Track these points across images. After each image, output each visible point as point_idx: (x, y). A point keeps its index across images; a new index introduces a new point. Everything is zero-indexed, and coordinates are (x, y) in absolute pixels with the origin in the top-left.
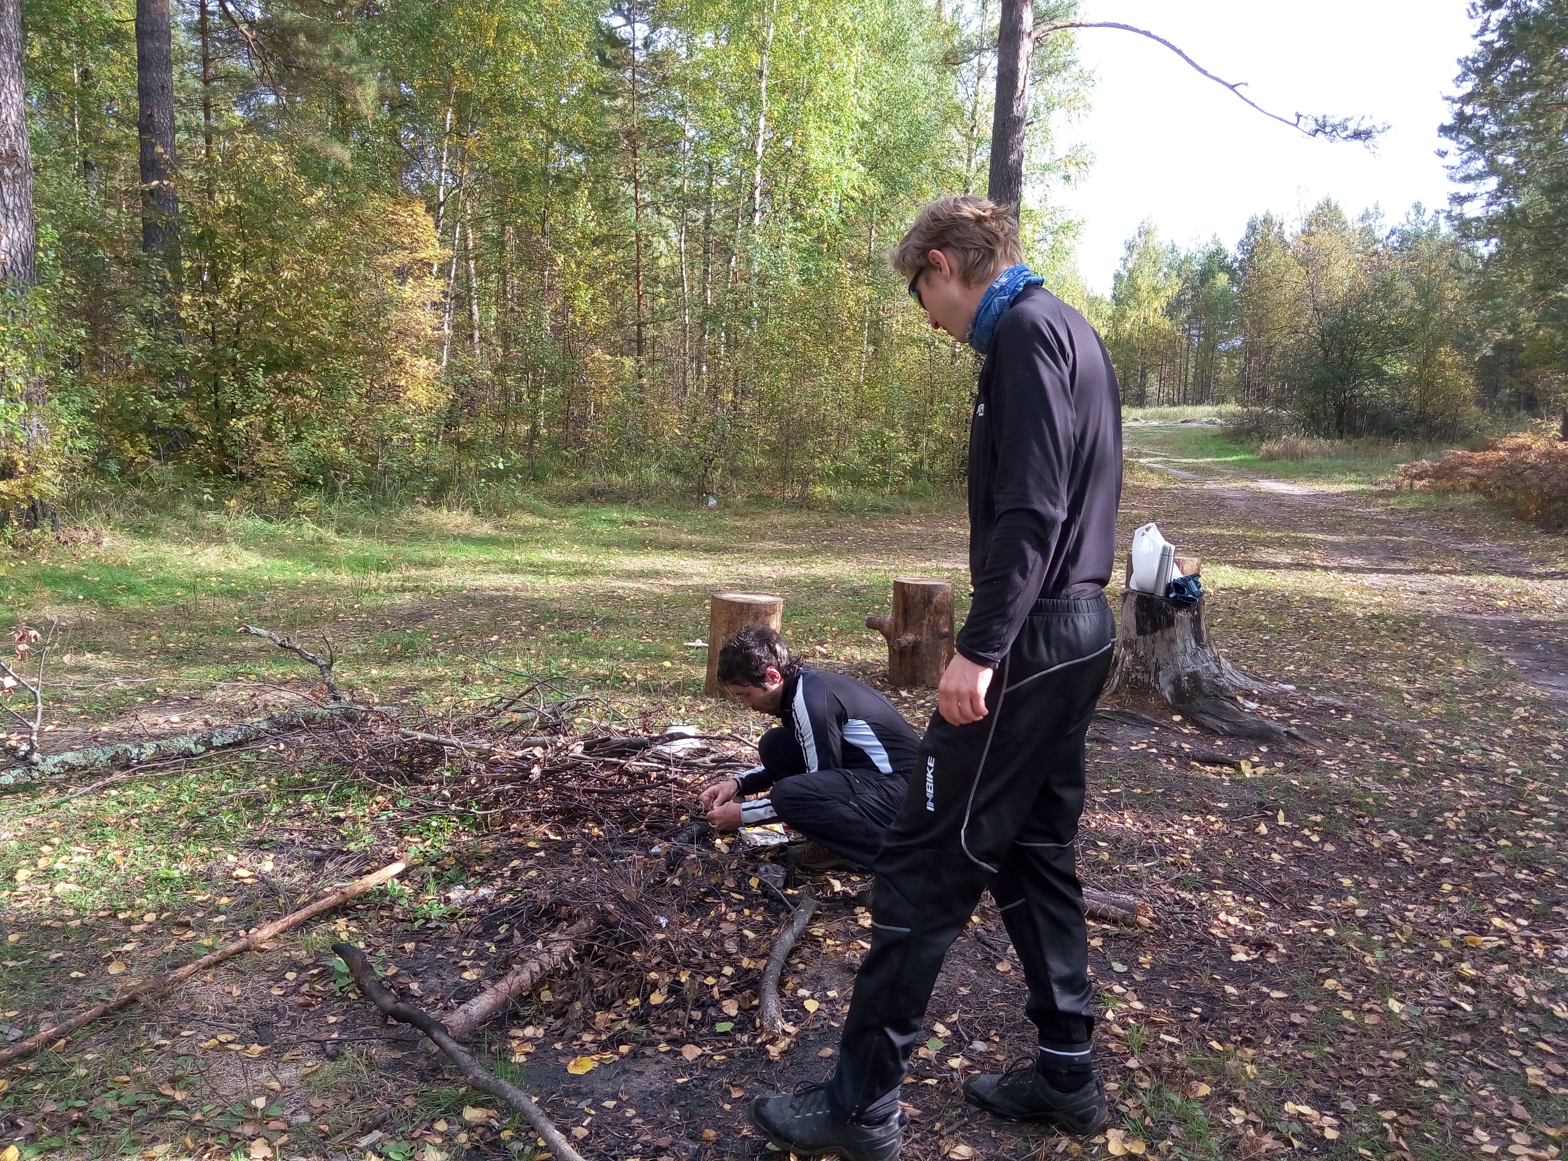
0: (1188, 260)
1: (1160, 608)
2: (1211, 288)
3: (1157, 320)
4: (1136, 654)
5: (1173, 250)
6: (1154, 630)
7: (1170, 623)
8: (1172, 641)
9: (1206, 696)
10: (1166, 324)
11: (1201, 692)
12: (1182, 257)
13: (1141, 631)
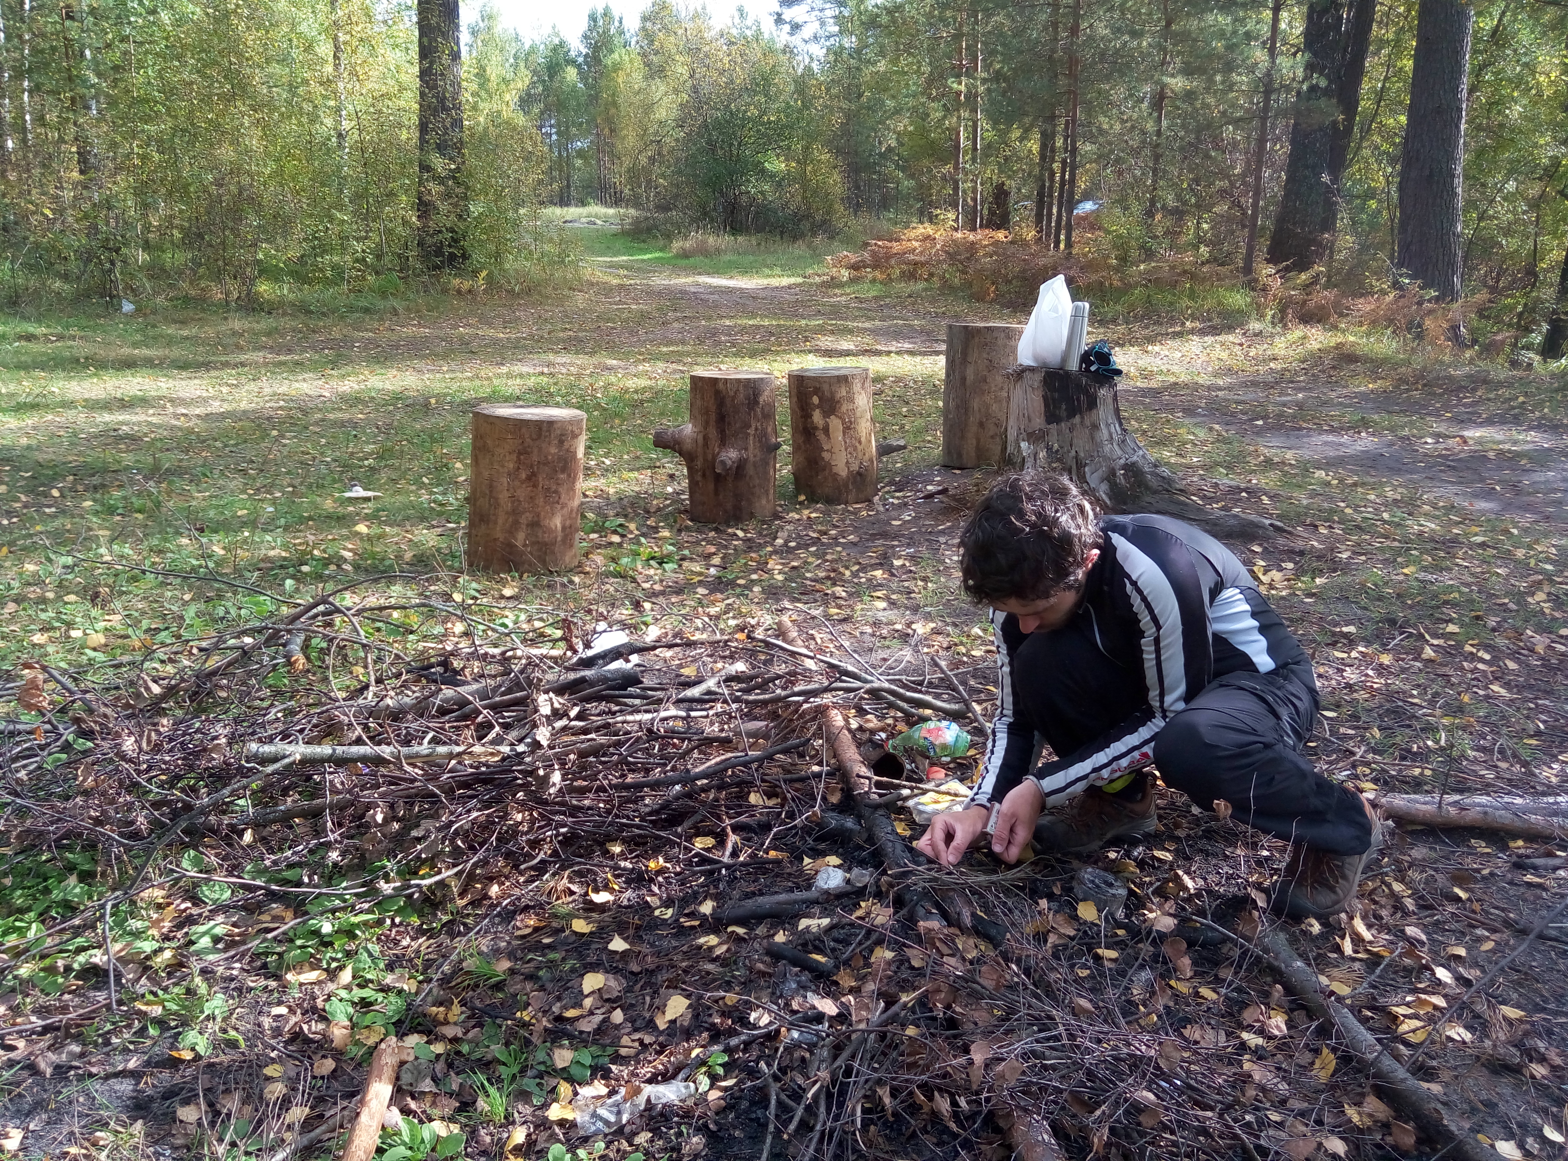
0: (533, 50)
1: (1079, 386)
2: (561, 82)
3: (511, 115)
4: (1049, 449)
5: (517, 39)
6: (1071, 415)
7: (1092, 403)
8: (1095, 427)
9: (1156, 492)
10: (521, 120)
11: (1147, 488)
12: (527, 47)
13: (1051, 417)
